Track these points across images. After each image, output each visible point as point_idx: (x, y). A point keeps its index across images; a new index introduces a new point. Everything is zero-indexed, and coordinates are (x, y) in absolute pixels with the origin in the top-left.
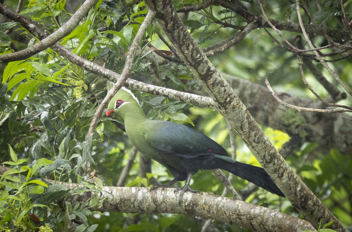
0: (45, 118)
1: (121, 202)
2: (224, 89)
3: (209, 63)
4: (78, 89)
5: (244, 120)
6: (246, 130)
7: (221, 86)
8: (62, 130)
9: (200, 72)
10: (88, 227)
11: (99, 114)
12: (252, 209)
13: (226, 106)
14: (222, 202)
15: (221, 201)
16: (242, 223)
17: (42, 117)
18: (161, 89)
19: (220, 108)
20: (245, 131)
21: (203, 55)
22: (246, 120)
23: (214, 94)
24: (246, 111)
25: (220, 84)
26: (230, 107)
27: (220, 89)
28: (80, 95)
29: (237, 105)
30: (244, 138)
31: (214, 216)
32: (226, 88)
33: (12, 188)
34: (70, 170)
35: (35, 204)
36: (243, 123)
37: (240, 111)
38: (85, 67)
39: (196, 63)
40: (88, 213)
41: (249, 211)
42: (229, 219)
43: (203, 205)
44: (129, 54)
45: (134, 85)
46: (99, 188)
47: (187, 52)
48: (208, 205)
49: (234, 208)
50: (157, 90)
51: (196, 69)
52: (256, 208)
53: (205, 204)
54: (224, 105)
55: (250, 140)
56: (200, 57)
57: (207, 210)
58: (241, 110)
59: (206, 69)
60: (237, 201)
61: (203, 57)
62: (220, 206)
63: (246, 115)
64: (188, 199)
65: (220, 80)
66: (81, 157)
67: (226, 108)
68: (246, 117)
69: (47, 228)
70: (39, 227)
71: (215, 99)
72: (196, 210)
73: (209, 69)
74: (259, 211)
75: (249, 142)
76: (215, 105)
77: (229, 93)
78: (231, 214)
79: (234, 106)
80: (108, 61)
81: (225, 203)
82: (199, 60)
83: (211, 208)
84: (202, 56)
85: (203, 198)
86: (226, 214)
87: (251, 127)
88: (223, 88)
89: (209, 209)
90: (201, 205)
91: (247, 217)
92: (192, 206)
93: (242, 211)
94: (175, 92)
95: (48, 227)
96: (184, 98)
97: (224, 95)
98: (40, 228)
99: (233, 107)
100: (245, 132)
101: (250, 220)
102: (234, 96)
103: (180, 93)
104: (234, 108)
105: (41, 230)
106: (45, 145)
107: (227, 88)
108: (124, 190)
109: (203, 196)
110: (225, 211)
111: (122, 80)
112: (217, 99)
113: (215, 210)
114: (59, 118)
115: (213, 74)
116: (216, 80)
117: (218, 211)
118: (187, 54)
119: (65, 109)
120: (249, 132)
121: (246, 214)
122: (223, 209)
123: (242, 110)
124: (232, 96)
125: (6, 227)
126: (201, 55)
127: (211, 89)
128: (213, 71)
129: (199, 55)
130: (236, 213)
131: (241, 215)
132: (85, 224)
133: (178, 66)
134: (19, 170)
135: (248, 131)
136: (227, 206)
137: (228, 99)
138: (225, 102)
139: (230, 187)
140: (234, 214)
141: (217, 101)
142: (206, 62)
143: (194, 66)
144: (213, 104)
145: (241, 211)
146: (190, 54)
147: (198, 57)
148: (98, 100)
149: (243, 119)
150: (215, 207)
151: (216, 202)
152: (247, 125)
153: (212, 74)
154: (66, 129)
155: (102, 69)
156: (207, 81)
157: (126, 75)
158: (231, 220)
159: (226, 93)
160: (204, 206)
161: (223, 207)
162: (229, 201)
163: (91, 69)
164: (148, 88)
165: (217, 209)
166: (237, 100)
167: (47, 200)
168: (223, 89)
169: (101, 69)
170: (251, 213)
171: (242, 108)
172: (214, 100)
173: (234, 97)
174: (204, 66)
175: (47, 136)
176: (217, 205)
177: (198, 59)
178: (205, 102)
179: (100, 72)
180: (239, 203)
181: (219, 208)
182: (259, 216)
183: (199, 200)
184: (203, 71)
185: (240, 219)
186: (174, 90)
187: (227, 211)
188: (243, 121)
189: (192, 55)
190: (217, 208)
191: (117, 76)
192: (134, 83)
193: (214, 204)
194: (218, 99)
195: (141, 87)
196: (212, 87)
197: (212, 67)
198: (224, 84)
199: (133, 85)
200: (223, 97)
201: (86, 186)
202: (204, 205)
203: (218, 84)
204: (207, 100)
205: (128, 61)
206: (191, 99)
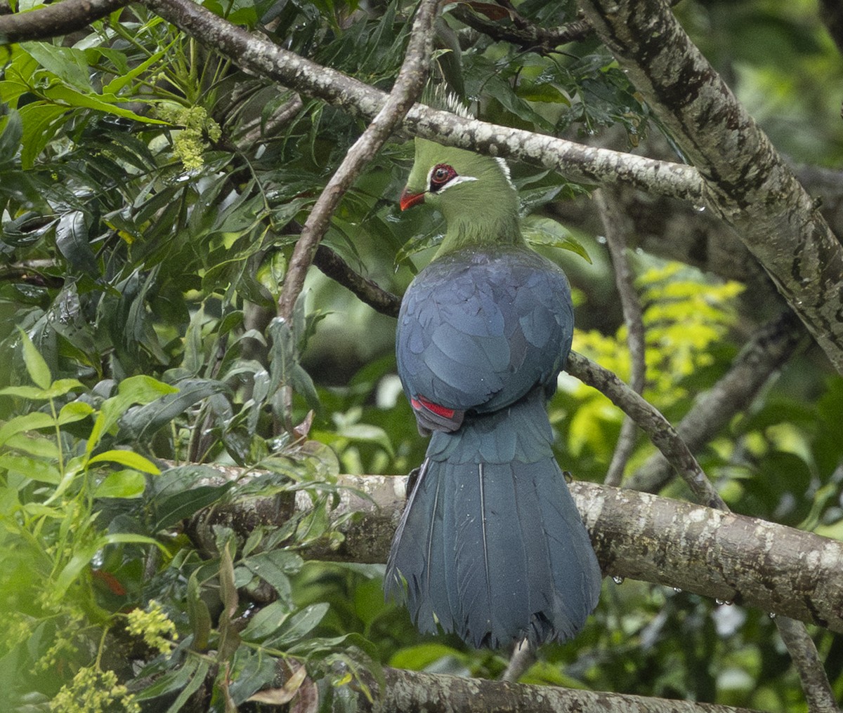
0: (72, 234)
1: (357, 528)
2: (739, 135)
3: (689, 46)
4: (189, 137)
5: (804, 244)
6: (812, 278)
7: (728, 127)
8: (123, 278)
9: (658, 76)
10: (293, 614)
11: (322, 221)
12: (812, 550)
13: (743, 194)
14: (706, 528)
15: (704, 523)
16: (778, 599)
17: (62, 234)
18: (515, 136)
19: (722, 200)
20: (806, 280)
21: (669, 18)
22: (810, 245)
23: (702, 154)
24: (812, 211)
25: (725, 119)
26: (755, 198)
27: (724, 138)
28: (199, 158)
29: (783, 190)
30: (804, 303)
31: (681, 574)
32: (746, 132)
33: (31, 480)
34: (226, 417)
35: (112, 533)
36: (802, 254)
37: (792, 212)
38: (248, 60)
39: (644, 48)
40: (293, 565)
41: (801, 557)
42: (733, 585)
43: (640, 538)
44: (420, 14)
45: (422, 122)
46: (328, 478)
47: (615, 8)
48: (660, 536)
49: (750, 548)
50: (501, 139)
51: (644, 65)
52: (825, 549)
53: (649, 532)
54: (736, 191)
55: (823, 314)
56: (659, 25)
57: (656, 554)
58: (795, 207)
59: (677, 67)
60: (759, 524)
61: (670, 25)
62: (701, 539)
63: (811, 227)
64: (590, 515)
65: (726, 106)
66: (264, 373)
67: (745, 201)
68: (810, 235)
69: (155, 616)
70: (127, 613)
71: (707, 171)
72: (618, 556)
73: (688, 68)
74: (834, 559)
75: (822, 318)
76: (706, 193)
77: (757, 150)
78: (738, 567)
79: (771, 193)
80: (291, 42)
81: (719, 531)
82: (656, 35)
83: (670, 546)
84: (667, 23)
85: (640, 512)
86: (722, 569)
87: (827, 266)
88: (736, 132)
89: (662, 553)
90: (635, 538)
91: (793, 580)
92: (602, 542)
93: (777, 558)
94: (562, 146)
95: (159, 614)
96: (597, 168)
97: (739, 155)
98: (130, 616)
99: (767, 199)
100: (807, 284)
101: (805, 589)
102: (773, 161)
103: (582, 150)
104: (771, 200)
105: (134, 623)
106: (70, 331)
107: (749, 132)
108: (366, 484)
109: (640, 507)
110: (716, 559)
111: (399, 105)
112: (713, 170)
113: (684, 553)
114: (115, 238)
115: (702, 85)
116: (711, 106)
117: (694, 557)
118: (615, 14)
119: (136, 206)
120: (822, 284)
121: (791, 570)
122: (710, 550)
123: (798, 207)
124: (767, 160)
125: (10, 614)
126: (662, 18)
127: (694, 136)
128: (703, 74)
129: (655, 20)
130: (757, 563)
131: (773, 572)
132: (283, 603)
133: (524, 58)
134: (58, 416)
135: (817, 281)
136: (725, 542)
137: (753, 172)
138: (741, 182)
139: (697, 474)
140: (751, 567)
141: (714, 177)
142: (681, 44)
143: (638, 57)
144: (696, 188)
145: (775, 558)
146: (626, 14)
147: (651, 25)
148: (257, 175)
149: (803, 240)
150: (683, 544)
151: (686, 527)
152: (815, 263)
153: (700, 84)
154: (136, 274)
155: (309, 68)
156: (682, 110)
157: (410, 86)
158: (740, 589)
159: (744, 150)
160: (647, 540)
161: (710, 545)
162: (733, 524)
163: (270, 67)
164: (472, 134)
165: (691, 551)
166: (781, 175)
167: (154, 520)
168: (734, 135)
169: (305, 69)
170: (809, 563)
171: (798, 202)
172: (702, 174)
173: (774, 163)
174: (671, 55)
175: (76, 299)
176: (690, 538)
177: (652, 30)
178: (669, 181)
179: (302, 78)
180: (767, 530)
181: (695, 549)
182: (836, 574)
183: (626, 519)
184: (667, 74)
185: (770, 585)
186: (560, 141)
187: (726, 557)
188: (801, 247)
189: (631, 18)
190: (692, 546)
191: (363, 90)
192: (422, 117)
193: (679, 535)
194: (718, 171)
195: (444, 128)
196: (700, 128)
197: (698, 59)
198: (740, 119)
199: (418, 124)
200: (734, 166)
201: (281, 471)
202: (644, 538)
203: (717, 119)
204: (677, 173)
205: (417, 38)
206: (620, 170)
